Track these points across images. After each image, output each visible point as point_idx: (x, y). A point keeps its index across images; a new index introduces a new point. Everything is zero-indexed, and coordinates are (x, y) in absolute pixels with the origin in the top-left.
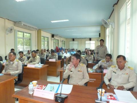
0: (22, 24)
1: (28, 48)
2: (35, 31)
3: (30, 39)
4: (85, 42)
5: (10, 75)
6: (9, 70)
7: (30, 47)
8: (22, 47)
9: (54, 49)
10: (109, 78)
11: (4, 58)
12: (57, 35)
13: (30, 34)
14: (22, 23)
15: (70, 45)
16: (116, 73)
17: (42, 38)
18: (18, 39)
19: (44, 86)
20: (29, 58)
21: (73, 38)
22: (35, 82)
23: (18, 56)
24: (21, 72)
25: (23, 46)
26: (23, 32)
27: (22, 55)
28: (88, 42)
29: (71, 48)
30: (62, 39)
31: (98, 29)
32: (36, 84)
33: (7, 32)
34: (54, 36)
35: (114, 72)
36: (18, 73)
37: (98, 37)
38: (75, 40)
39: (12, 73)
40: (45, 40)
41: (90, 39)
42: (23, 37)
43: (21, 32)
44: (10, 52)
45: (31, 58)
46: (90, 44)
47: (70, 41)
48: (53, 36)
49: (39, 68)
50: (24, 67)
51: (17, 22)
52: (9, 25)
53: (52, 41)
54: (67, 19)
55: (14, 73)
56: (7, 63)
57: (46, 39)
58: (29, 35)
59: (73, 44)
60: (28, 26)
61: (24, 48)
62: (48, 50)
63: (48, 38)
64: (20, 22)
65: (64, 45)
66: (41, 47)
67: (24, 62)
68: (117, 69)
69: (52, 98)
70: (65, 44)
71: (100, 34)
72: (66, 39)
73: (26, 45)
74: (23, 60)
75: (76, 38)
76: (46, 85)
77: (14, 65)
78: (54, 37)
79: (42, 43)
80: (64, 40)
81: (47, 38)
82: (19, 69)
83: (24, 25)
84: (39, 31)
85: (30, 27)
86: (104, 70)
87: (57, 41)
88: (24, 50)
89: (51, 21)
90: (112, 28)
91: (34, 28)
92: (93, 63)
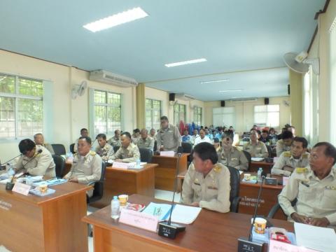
0: (104, 76)
1: (116, 126)
2: (131, 88)
3: (120, 107)
4: (253, 109)
5: (77, 182)
6: (77, 173)
7: (119, 123)
8: (104, 123)
10: (292, 198)
11: (68, 149)
12: (181, 95)
13: (120, 94)
14: (102, 74)
15: (215, 117)
16: (308, 186)
17: (147, 101)
18: (95, 107)
19: (140, 206)
20: (116, 149)
21: (222, 99)
22: (124, 197)
23: (95, 144)
24: (99, 177)
25: (106, 121)
26: (106, 92)
27: (103, 141)
28: (260, 108)
29: (216, 125)
30: (194, 103)
31: (285, 74)
32: (125, 201)
33: (74, 95)
34: (176, 96)
35: (303, 183)
36: (93, 180)
37: (287, 94)
38: (226, 103)
39: (81, 178)
40: (154, 106)
41: (267, 101)
42: (106, 102)
43: (102, 91)
44: (81, 136)
45: (120, 149)
46: (267, 112)
47: (216, 107)
48: (172, 97)
49: (136, 171)
50: (107, 168)
51: (92, 71)
52: (79, 78)
53: (169, 108)
54: (204, 57)
56: (76, 158)
57: (156, 104)
58: (119, 96)
59: (222, 114)
60: (117, 79)
61: (109, 127)
63: (160, 101)
64: (99, 70)
65: (199, 116)
66: (144, 124)
67: (107, 156)
68: (311, 177)
69: (154, 228)
70: (201, 115)
71: (289, 86)
72: (205, 102)
73: (113, 120)
74: (105, 153)
75: (229, 100)
76: (145, 204)
77: (86, 163)
78: (176, 99)
79: (148, 114)
80: (200, 104)
81: (159, 103)
82: (95, 171)
83: (107, 76)
85: (121, 80)
86: (284, 178)
87: (181, 107)
88: (109, 130)
89: (166, 65)
90: (314, 72)
91: (128, 82)
92: (264, 163)
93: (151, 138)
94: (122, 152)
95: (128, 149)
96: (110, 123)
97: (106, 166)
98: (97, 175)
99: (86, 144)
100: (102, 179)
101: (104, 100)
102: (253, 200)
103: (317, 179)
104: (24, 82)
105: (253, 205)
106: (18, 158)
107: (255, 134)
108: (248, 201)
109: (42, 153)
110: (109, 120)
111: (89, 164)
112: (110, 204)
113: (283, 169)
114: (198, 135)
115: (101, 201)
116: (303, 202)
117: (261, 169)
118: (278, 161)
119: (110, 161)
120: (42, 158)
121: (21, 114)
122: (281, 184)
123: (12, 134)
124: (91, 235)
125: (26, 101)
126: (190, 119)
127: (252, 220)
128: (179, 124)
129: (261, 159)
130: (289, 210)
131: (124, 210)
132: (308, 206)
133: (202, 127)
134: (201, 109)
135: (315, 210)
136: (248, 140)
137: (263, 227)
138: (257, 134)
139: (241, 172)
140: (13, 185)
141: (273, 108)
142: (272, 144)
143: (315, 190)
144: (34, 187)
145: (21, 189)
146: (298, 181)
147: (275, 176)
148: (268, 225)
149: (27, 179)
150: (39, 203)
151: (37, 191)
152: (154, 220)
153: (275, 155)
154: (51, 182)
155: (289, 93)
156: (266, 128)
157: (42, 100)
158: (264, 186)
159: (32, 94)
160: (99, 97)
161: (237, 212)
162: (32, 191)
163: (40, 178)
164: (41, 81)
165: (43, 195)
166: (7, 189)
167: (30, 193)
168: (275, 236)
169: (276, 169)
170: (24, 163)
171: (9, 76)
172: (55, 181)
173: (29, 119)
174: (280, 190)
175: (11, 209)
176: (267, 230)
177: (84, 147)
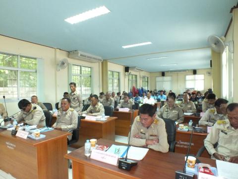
0: (79, 55)
1: (87, 90)
2: (98, 63)
3: (91, 76)
4: (185, 77)
5: (60, 129)
6: (60, 124)
7: (90, 88)
8: (79, 88)
9: (129, 91)
10: (214, 142)
12: (133, 68)
13: (90, 68)
14: (78, 53)
15: (157, 83)
16: (226, 134)
17: (109, 73)
18: (73, 77)
19: (105, 147)
21: (163, 70)
22: (93, 141)
24: (76, 127)
25: (81, 87)
26: (81, 66)
28: (190, 77)
29: (158, 89)
30: (143, 74)
31: (208, 53)
32: (94, 143)
33: (59, 68)
34: (130, 69)
35: (222, 131)
36: (72, 128)
37: (209, 67)
38: (165, 73)
39: (63, 127)
41: (195, 72)
42: (81, 73)
43: (77, 66)
45: (91, 106)
46: (195, 80)
47: (159, 76)
48: (127, 69)
49: (102, 122)
50: (82, 120)
51: (71, 51)
52: (61, 56)
53: (125, 77)
55: (66, 127)
56: (60, 113)
57: (116, 75)
58: (90, 69)
59: (163, 81)
60: (88, 57)
61: (82, 90)
62: (119, 94)
64: (76, 51)
65: (146, 83)
66: (107, 88)
68: (228, 128)
69: (115, 163)
70: (148, 82)
71: (211, 61)
72: (150, 73)
73: (85, 85)
75: (168, 71)
76: (109, 146)
77: (67, 117)
78: (129, 71)
79: (110, 81)
80: (147, 75)
81: (118, 74)
82: (73, 122)
83: (81, 55)
84: (104, 63)
85: (91, 58)
86: (208, 128)
87: (134, 76)
88: (82, 93)
89: (123, 47)
90: (229, 51)
91: (96, 59)
92: (194, 116)
93: (112, 99)
94: (92, 108)
95: (96, 106)
96: (84, 88)
97: (81, 118)
98: (74, 125)
99: (67, 103)
100: (78, 128)
101: (79, 72)
102: (186, 143)
103: (233, 128)
104: (24, 59)
105: (186, 147)
106: (20, 113)
107: (186, 96)
108: (182, 144)
109: (36, 109)
110: (82, 86)
111: (69, 117)
112: (84, 145)
113: (208, 121)
114: (145, 97)
115: (78, 143)
116: (222, 145)
117: (191, 121)
118: (204, 115)
119: (83, 115)
120: (36, 113)
121: (21, 82)
122: (206, 132)
123: (16, 96)
124: (71, 167)
125: (25, 72)
126: (140, 85)
127: (186, 157)
128: (132, 88)
129: (191, 114)
130: (212, 151)
131: (94, 150)
132: (226, 148)
133: (148, 91)
134: (148, 78)
135: (232, 151)
136: (182, 100)
137: (194, 163)
138: (188, 96)
139: (177, 123)
140: (17, 132)
141: (200, 77)
142: (198, 103)
143: (231, 137)
144: (30, 133)
145: (22, 134)
146: (219, 129)
147: (202, 126)
148: (197, 162)
149: (27, 127)
150: (34, 144)
151: (33, 136)
152: (115, 157)
153: (201, 111)
154: (43, 130)
155: (211, 66)
156: (194, 91)
157: (36, 72)
158: (194, 133)
159: (29, 68)
160: (76, 70)
161: (174, 152)
162: (30, 136)
163: (35, 126)
164: (35, 59)
165: (37, 139)
166: (12, 134)
167: (28, 137)
168: (202, 170)
169: (202, 121)
170: (24, 116)
171: (14, 55)
172: (45, 129)
173: (27, 85)
174: (205, 136)
175: (15, 148)
176: (196, 165)
177: (66, 105)
